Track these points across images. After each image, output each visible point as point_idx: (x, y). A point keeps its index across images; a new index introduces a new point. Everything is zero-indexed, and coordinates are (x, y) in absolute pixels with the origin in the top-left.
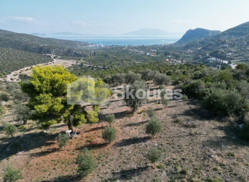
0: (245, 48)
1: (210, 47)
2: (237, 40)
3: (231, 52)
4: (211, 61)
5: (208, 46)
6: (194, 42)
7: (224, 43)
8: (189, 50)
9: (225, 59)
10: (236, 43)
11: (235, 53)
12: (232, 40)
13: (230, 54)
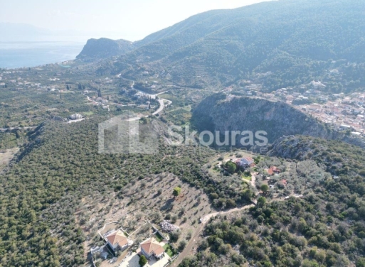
0: (165, 77)
1: (130, 75)
2: (155, 65)
3: (153, 84)
4: (139, 97)
5: (128, 73)
6: (107, 64)
7: (143, 69)
8: (107, 78)
9: (151, 92)
10: (155, 69)
11: (158, 84)
12: (150, 65)
13: (154, 86)
